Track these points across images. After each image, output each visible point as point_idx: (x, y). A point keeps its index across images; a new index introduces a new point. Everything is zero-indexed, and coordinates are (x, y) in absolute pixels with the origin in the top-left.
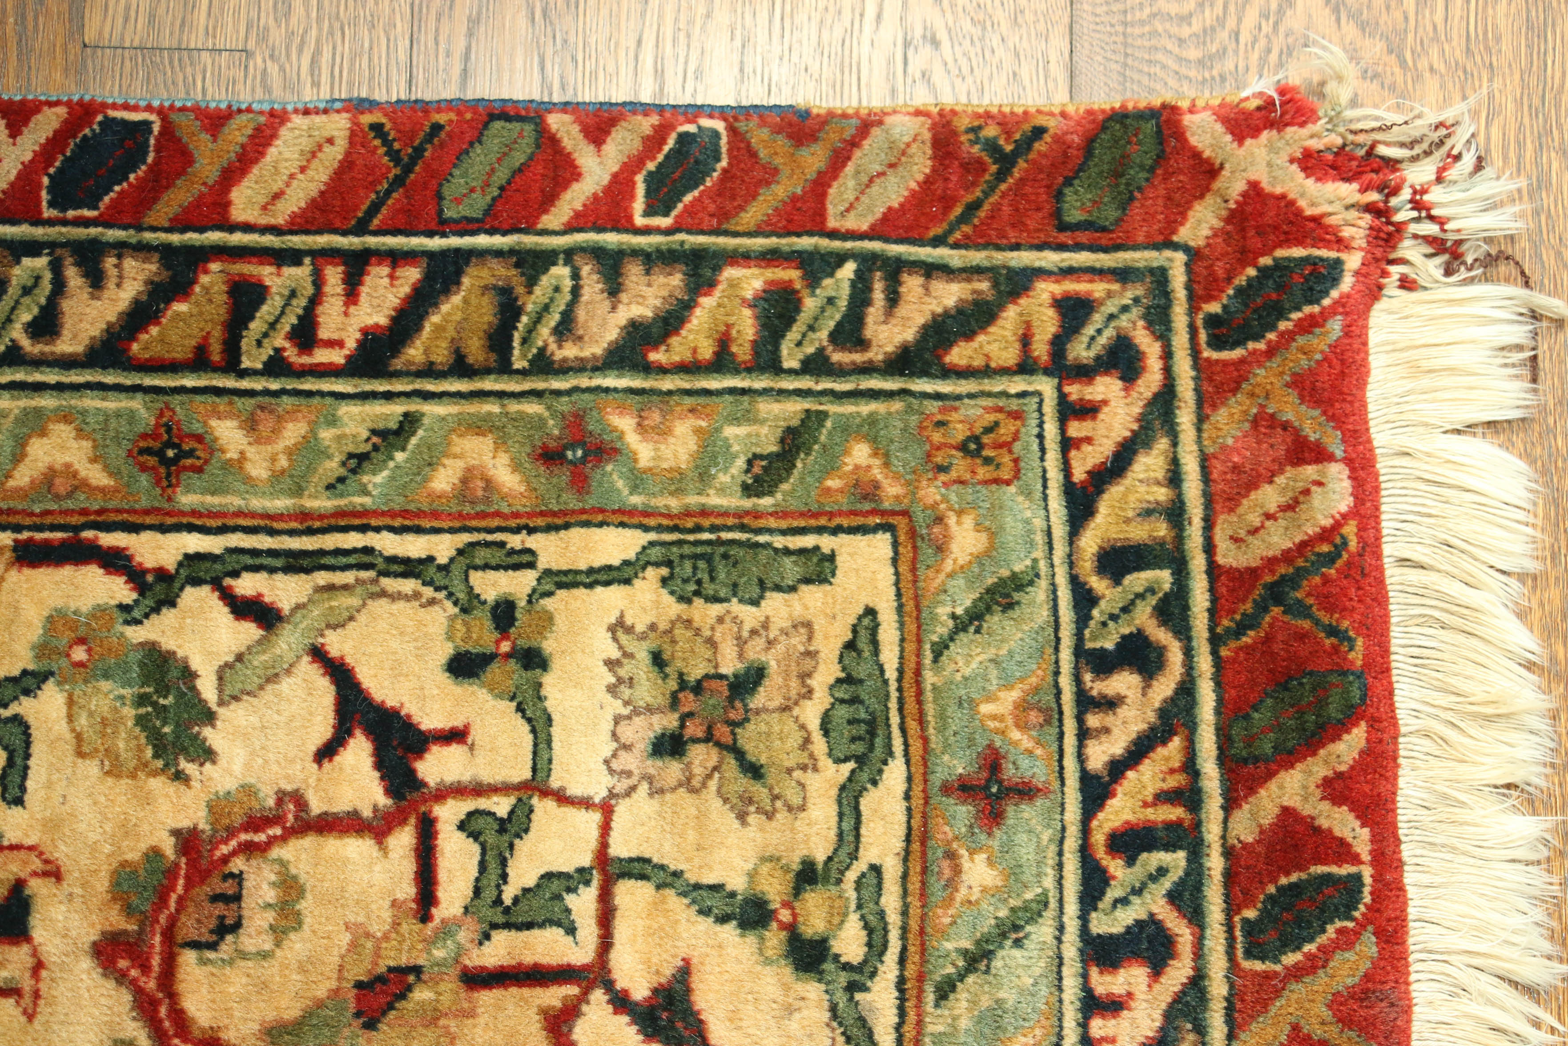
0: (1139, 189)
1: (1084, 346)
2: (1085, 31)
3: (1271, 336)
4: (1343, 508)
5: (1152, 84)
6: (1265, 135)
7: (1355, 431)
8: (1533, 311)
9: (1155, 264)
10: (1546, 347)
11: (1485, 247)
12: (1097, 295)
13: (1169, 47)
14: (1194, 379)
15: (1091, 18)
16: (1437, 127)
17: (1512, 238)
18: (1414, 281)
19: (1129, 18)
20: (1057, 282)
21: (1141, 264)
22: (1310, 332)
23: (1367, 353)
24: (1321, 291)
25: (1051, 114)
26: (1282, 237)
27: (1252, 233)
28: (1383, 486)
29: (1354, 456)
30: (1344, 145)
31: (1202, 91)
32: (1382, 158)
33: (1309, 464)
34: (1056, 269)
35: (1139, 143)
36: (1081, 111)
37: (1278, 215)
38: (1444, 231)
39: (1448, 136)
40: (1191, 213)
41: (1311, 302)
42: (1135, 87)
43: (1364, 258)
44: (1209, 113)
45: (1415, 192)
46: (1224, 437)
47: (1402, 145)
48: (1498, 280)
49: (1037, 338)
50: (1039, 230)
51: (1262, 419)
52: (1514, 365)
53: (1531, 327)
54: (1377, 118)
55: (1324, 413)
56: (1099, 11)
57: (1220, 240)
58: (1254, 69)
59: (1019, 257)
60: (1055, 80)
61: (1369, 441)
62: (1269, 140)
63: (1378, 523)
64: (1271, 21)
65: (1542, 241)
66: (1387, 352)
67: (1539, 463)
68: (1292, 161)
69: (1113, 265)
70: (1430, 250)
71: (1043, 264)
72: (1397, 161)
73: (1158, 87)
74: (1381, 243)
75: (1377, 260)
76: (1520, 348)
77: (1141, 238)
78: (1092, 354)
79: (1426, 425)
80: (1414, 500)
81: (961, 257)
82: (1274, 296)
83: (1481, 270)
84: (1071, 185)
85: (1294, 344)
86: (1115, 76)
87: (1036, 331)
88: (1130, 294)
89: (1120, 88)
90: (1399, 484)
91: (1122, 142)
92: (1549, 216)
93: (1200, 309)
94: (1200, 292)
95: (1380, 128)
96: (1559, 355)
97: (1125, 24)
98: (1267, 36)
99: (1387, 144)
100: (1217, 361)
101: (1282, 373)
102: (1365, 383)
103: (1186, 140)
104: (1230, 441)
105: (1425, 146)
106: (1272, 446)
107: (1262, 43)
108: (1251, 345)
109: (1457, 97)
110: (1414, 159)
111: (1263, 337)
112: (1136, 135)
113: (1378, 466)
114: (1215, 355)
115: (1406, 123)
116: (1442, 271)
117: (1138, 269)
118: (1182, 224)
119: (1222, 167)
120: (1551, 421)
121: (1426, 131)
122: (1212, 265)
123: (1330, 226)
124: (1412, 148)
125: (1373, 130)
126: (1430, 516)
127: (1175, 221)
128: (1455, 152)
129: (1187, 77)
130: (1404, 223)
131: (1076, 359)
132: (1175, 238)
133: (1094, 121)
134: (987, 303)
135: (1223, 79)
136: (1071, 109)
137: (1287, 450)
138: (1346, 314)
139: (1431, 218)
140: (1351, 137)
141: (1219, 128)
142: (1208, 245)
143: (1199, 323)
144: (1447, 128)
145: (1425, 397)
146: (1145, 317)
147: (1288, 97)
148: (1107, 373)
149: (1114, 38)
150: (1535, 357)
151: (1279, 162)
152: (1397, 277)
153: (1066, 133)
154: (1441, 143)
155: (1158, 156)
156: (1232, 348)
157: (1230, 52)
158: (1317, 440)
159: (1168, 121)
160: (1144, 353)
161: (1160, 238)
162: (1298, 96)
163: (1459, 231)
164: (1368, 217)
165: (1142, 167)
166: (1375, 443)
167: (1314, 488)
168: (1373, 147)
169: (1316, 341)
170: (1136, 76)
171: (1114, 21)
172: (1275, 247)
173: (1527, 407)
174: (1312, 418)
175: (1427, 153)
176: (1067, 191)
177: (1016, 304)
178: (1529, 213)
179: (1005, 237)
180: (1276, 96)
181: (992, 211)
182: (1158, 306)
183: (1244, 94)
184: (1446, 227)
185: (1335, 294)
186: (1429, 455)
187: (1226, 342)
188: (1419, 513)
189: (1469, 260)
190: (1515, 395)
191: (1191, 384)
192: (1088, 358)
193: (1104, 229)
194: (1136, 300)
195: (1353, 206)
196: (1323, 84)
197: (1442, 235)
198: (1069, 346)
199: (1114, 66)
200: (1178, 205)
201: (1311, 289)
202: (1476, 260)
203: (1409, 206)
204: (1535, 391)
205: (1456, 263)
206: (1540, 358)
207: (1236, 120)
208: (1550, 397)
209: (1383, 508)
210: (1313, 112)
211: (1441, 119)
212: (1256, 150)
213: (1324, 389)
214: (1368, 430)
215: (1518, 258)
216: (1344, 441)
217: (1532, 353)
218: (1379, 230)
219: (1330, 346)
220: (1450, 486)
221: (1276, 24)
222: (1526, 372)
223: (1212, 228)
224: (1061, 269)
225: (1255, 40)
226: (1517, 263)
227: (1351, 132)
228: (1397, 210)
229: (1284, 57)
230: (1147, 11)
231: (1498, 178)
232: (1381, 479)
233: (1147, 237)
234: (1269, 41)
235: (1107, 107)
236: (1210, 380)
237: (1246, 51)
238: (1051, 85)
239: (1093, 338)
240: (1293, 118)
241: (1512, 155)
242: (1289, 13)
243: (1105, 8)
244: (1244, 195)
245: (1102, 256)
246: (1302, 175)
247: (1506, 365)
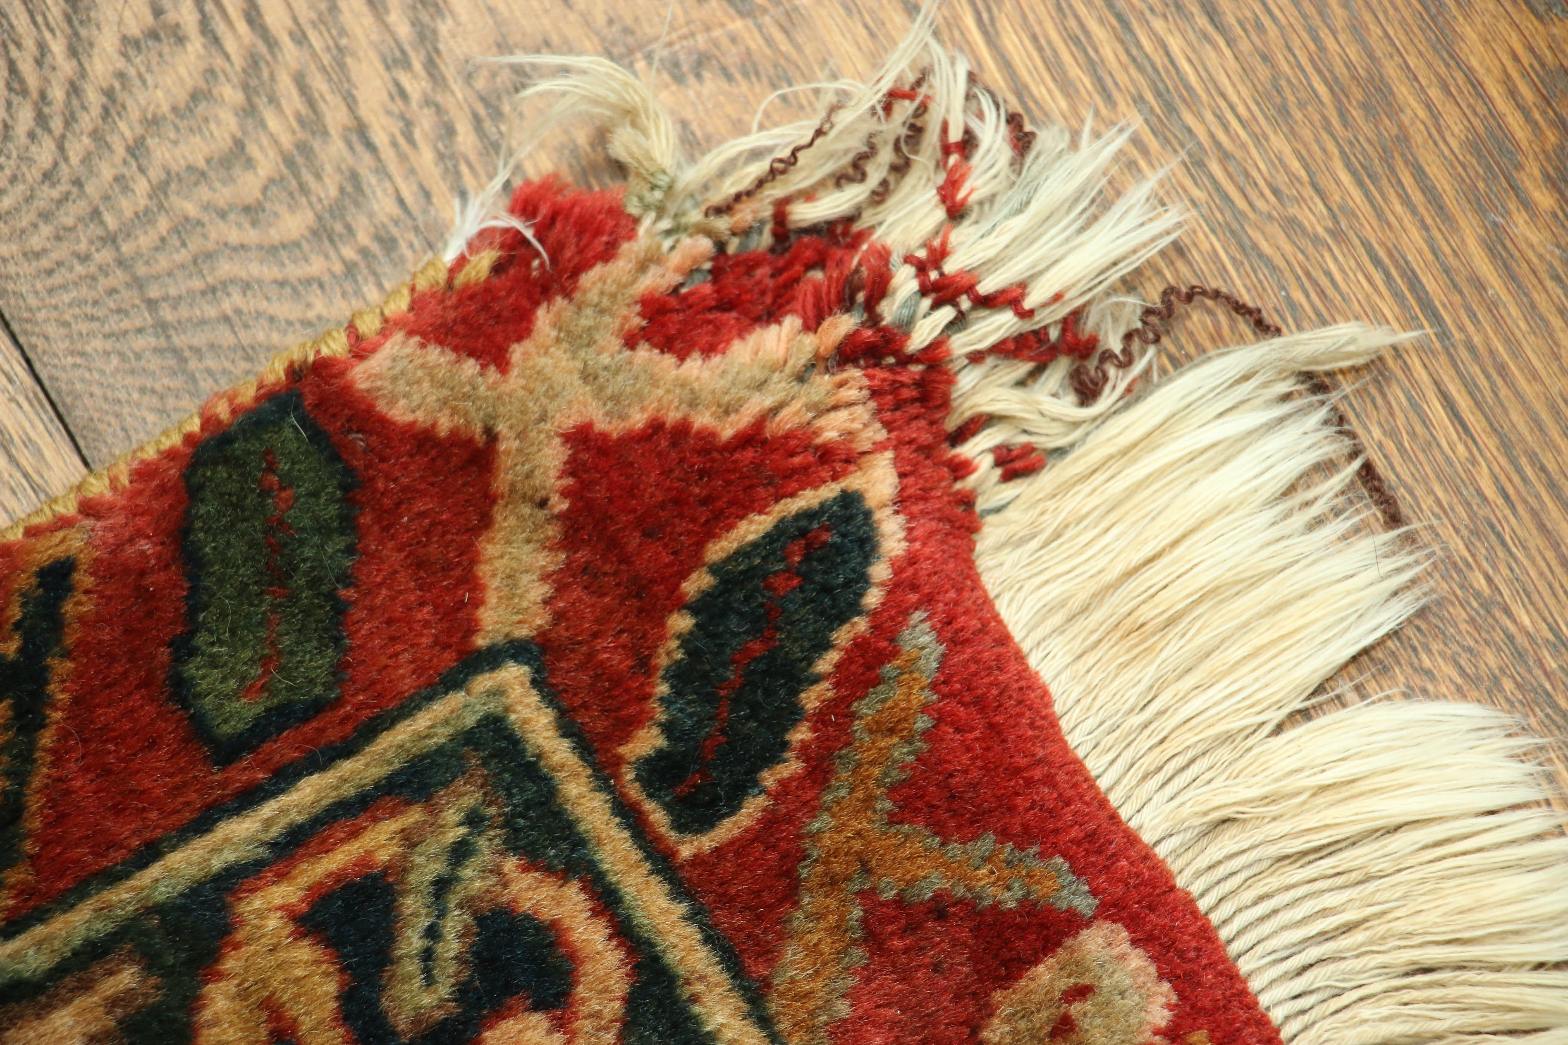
0: (346, 579)
1: (418, 982)
2: (32, 301)
3: (801, 734)
4: (1160, 1016)
5: (245, 337)
6: (543, 317)
7: (1091, 836)
8: (1307, 376)
9: (470, 721)
10: (1377, 433)
11: (1131, 300)
12: (383, 856)
13: (234, 236)
14: (689, 918)
15: (27, 268)
16: (888, 108)
17: (1178, 248)
18: (1028, 449)
19: (111, 221)
20: (281, 877)
21: (441, 736)
22: (877, 681)
23: (1020, 657)
24: (847, 584)
25: (63, 523)
26: (703, 514)
27: (634, 540)
28: (1215, 918)
29: (1120, 890)
30: (721, 246)
31: (358, 293)
32: (814, 229)
33: (1036, 962)
34: (263, 852)
35: (287, 482)
36: (125, 480)
37: (666, 473)
38: (1028, 314)
39: (922, 109)
40: (483, 570)
41: (841, 618)
42: (210, 362)
43: (896, 460)
44: (399, 336)
45: (921, 268)
46: (826, 1006)
47: (840, 180)
48: (1201, 350)
49: (306, 1024)
50: (176, 790)
51: (884, 921)
52: (1337, 512)
53: (1322, 413)
54: (756, 154)
55: (1004, 835)
56: (36, 242)
57: (577, 592)
58: (440, 187)
59: (171, 872)
60: (28, 442)
61: (1132, 838)
62: (557, 325)
63: (1252, 1005)
64: (417, 66)
65: (1238, 214)
66: (1059, 630)
67: (1508, 685)
68: (630, 342)
69: (378, 772)
70: (1024, 368)
71: (230, 856)
72: (849, 220)
73: (261, 336)
74: (914, 409)
75: (927, 450)
76: (1326, 467)
77: (408, 684)
78: (444, 990)
79: (1228, 738)
80: (1298, 913)
81: (39, 944)
82: (757, 647)
83: (1151, 351)
84: (193, 652)
85: (857, 725)
86: (154, 363)
87: (295, 1010)
88: (452, 815)
89: (177, 382)
90: (1248, 896)
91: (251, 500)
92: (1225, 157)
93: (619, 761)
94: (600, 726)
95: (773, 173)
96: (1413, 435)
97: (111, 239)
98: (428, 102)
99: (808, 195)
100: (718, 851)
101: (869, 800)
102: (1053, 723)
103: (384, 422)
104: (843, 1008)
105: (886, 156)
106: (936, 967)
107: (425, 122)
108: (769, 778)
109: (898, 18)
110: (880, 195)
111: (785, 745)
112: (271, 469)
113: (1180, 882)
114: (706, 842)
115: (819, 133)
116: (1071, 398)
117: (440, 750)
118: (478, 603)
119: (492, 436)
120: (1480, 582)
121: (872, 125)
122: (591, 656)
123: (788, 436)
124: (863, 177)
125: (761, 183)
126: (1349, 928)
127: (461, 605)
128: (955, 135)
129: (308, 282)
130: (936, 345)
131: (416, 1021)
132: (481, 641)
133: (162, 490)
134: (154, 1012)
135: (388, 243)
136: (98, 488)
137: (974, 959)
138: (928, 600)
139: (988, 302)
140: (722, 224)
141: (436, 355)
142: (559, 616)
143: (634, 792)
144: (910, 96)
145: (1190, 681)
146: (512, 845)
147: (544, 210)
148: (500, 1014)
149: (104, 283)
150: (1368, 472)
151: (605, 359)
152: (987, 461)
153: (118, 548)
154: (916, 131)
155: (345, 488)
156: (734, 809)
157: (370, 179)
158: (1023, 902)
159: (321, 403)
160: (554, 924)
161: (449, 660)
162: (569, 194)
163: (1057, 297)
164: (854, 373)
165: (324, 530)
166: (1147, 837)
167: (1075, 1009)
168: (780, 217)
169: (899, 693)
170: (199, 339)
171: (83, 247)
172: (700, 544)
173: (1414, 582)
174: (986, 860)
175: (901, 168)
176: (192, 669)
177: (220, 976)
178: (1181, 174)
179: (113, 844)
180: (516, 223)
181: (52, 803)
182: (528, 805)
183: (449, 256)
184: (1027, 304)
185: (880, 571)
186: (1268, 799)
187: (715, 799)
188: (1325, 936)
189: (1115, 344)
190: (1372, 574)
191: (692, 932)
192: (441, 1004)
193: (318, 707)
194: (473, 820)
195: (811, 366)
196: (602, 136)
197: (1027, 326)
198: (385, 1003)
199: (140, 343)
200: (447, 568)
201: (826, 589)
202: (1128, 337)
203: (927, 303)
204: (1410, 539)
205: (1092, 364)
206: (1381, 467)
207: (464, 320)
208: (1446, 532)
209: (1244, 966)
210: (616, 212)
211: (886, 85)
212: (542, 361)
213: (975, 786)
214: (1114, 817)
215: (1214, 283)
216: (1077, 871)
217: (1357, 464)
218: (896, 387)
219: (934, 686)
220: (1354, 842)
221: (431, 66)
222: (1372, 513)
223: (545, 577)
224: (273, 845)
225: (408, 126)
226: (1216, 295)
227: (720, 210)
228: (906, 325)
229: (488, 125)
230: (141, 187)
231: (1074, 145)
232: (1203, 905)
233: (418, 671)
234: (439, 110)
235: (175, 440)
236: (727, 900)
237: (403, 158)
238: (25, 458)
239: (427, 955)
240: (581, 251)
241: (1075, 71)
242: (444, 28)
243: (46, 230)
244: (572, 468)
245: (347, 767)
246: (669, 360)
247: (1318, 522)
